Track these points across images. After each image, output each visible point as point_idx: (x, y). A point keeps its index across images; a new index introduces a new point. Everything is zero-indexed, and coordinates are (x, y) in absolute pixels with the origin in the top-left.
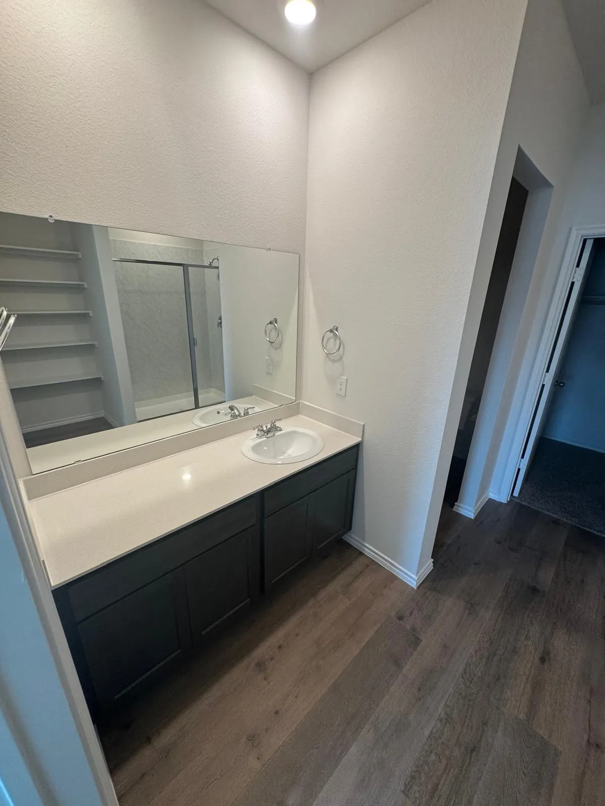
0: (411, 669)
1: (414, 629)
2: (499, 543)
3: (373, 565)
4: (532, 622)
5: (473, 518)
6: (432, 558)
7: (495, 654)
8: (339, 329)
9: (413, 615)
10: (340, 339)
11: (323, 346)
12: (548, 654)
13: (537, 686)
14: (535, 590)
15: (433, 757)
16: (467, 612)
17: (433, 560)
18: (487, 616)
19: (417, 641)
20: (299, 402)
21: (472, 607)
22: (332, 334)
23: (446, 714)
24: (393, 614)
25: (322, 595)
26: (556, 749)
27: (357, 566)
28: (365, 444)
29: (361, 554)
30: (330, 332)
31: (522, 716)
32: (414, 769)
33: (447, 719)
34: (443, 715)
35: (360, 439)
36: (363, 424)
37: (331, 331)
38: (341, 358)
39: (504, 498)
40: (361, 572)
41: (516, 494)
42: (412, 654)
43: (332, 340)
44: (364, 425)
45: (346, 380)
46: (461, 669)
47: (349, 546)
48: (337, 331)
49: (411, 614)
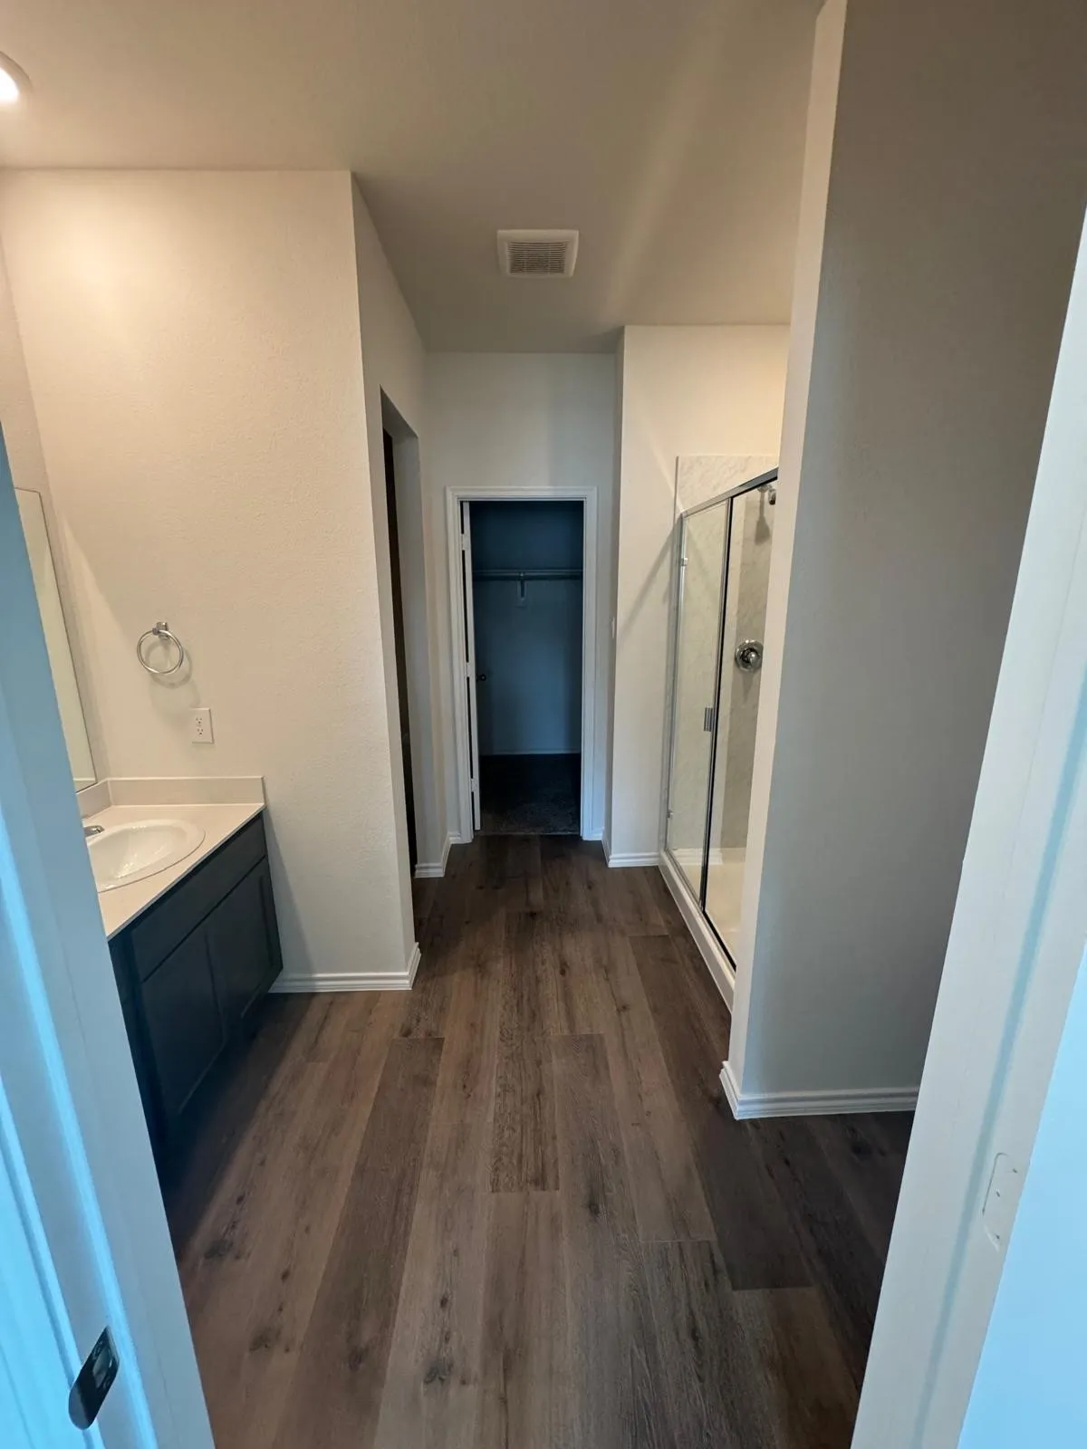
0: (446, 1074)
1: (429, 1034)
2: (481, 888)
3: (338, 999)
4: (542, 946)
5: (442, 875)
6: (416, 941)
7: (522, 997)
8: (169, 626)
9: (422, 1020)
10: (178, 643)
11: (142, 660)
12: (565, 964)
13: (567, 996)
14: (533, 915)
15: (507, 1134)
16: (480, 975)
17: (418, 943)
18: (500, 967)
19: (439, 1043)
20: (106, 783)
21: (481, 967)
22: (157, 637)
23: (501, 1086)
24: (396, 1035)
25: (277, 1085)
26: (599, 1035)
27: (315, 1013)
28: (272, 809)
29: (313, 995)
30: (155, 634)
31: (566, 1032)
32: (494, 1161)
33: (505, 1089)
34: (499, 1090)
35: (262, 804)
36: (260, 777)
37: (156, 632)
38: (187, 678)
39: (466, 837)
40: (326, 1018)
41: (478, 827)
42: (439, 1060)
43: (160, 649)
44: (262, 778)
45: (208, 713)
46: (498, 1034)
47: (286, 997)
48: (166, 630)
49: (418, 1021)
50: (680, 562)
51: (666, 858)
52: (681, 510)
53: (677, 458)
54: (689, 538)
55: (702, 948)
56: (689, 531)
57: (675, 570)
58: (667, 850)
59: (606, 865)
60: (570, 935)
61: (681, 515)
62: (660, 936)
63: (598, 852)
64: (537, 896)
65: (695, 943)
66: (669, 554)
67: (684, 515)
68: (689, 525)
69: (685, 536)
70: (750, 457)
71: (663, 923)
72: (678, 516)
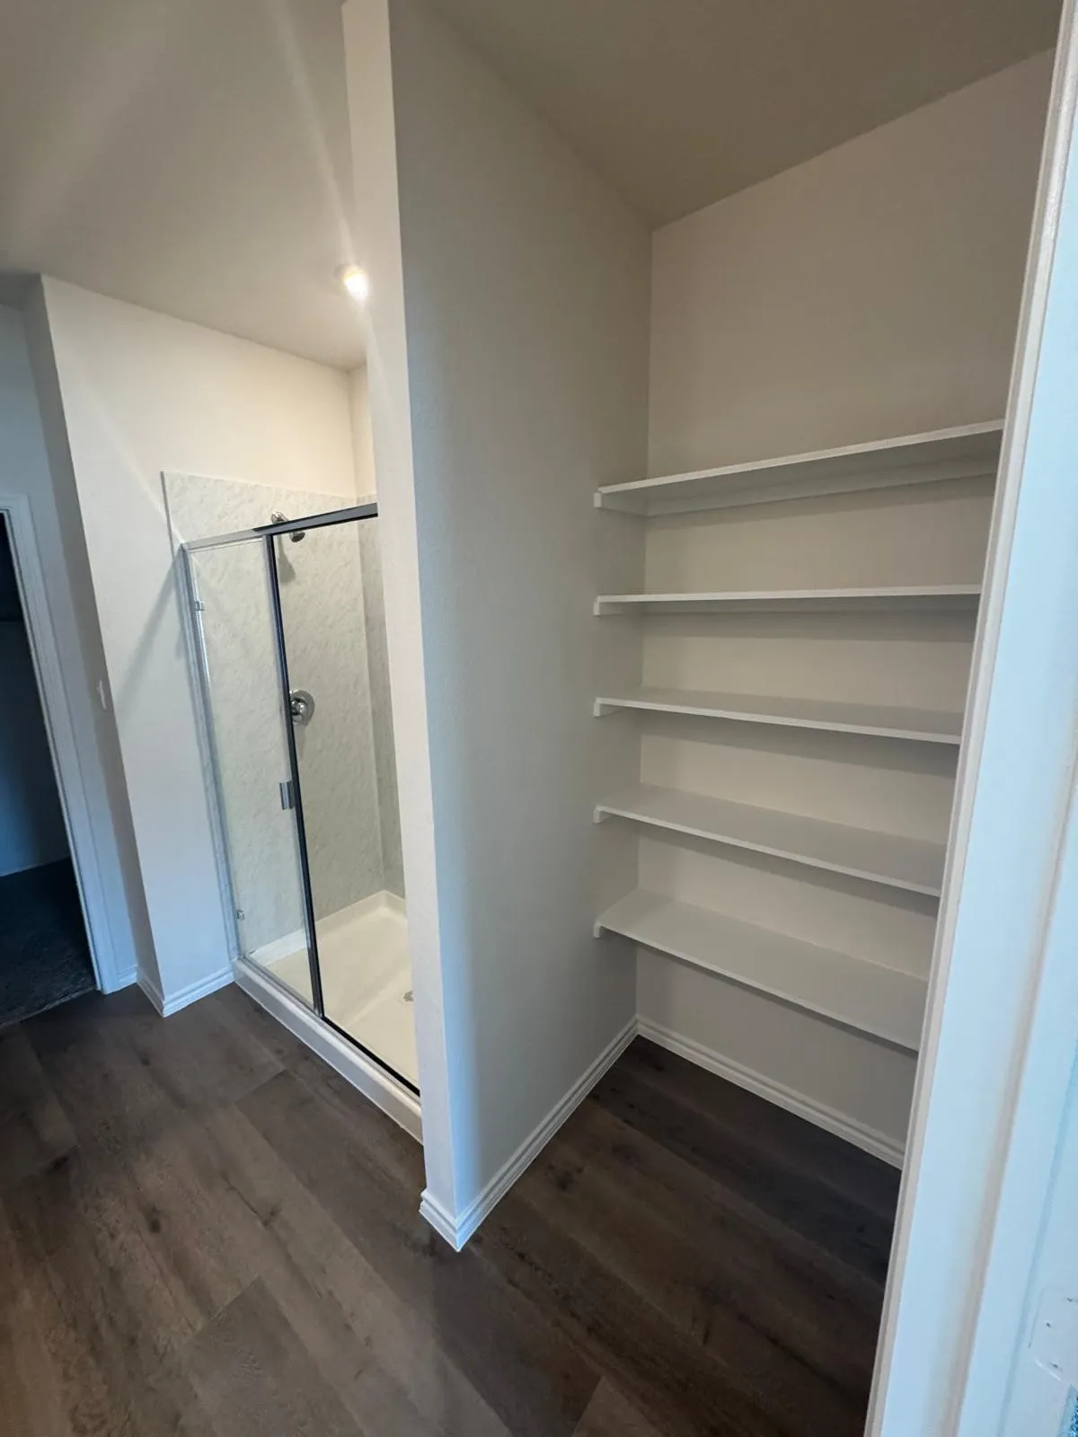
7: (95, 1327)
12: (153, 1209)
13: (178, 1263)
18: (29, 1304)
26: (253, 1283)
31: (201, 1323)
50: (193, 607)
51: (243, 968)
52: (181, 540)
53: (162, 475)
54: (198, 575)
55: (333, 1063)
56: (197, 568)
57: (187, 616)
58: (243, 958)
59: (159, 1016)
60: (143, 1157)
61: (182, 546)
62: (276, 1077)
63: (139, 1001)
64: (57, 1127)
65: (323, 1060)
66: (173, 596)
67: (186, 547)
68: (195, 560)
69: (194, 574)
70: (256, 486)
71: (273, 1058)
72: (177, 547)
